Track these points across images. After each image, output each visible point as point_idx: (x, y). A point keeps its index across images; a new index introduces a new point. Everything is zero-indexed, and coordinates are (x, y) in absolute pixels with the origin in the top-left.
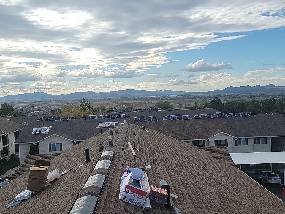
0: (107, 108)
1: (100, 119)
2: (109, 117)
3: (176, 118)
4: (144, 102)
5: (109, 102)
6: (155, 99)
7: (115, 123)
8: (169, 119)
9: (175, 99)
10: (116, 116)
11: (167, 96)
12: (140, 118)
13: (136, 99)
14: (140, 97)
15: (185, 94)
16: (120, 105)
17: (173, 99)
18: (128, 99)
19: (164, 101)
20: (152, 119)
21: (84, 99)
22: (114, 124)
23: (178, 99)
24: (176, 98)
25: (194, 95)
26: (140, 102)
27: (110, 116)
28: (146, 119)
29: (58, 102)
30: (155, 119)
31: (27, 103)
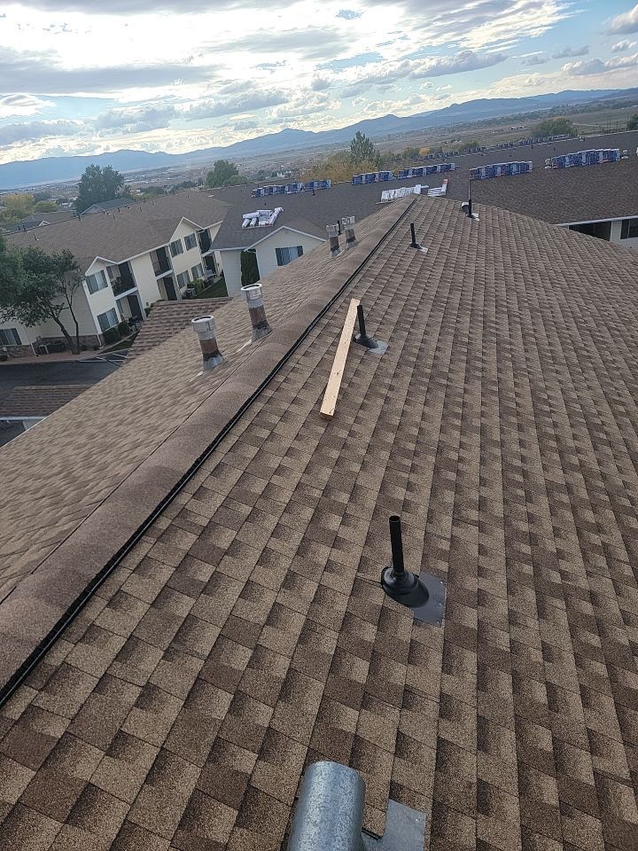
0: (424, 150)
1: (386, 181)
2: (406, 173)
3: (584, 159)
4: (506, 128)
5: (429, 136)
6: (533, 116)
7: (422, 189)
8: (561, 164)
9: (583, 112)
10: (425, 171)
11: (563, 106)
12: (483, 171)
13: (489, 123)
14: (498, 117)
15: (609, 96)
16: (452, 142)
17: (577, 112)
18: (469, 126)
19: (555, 119)
20: (515, 169)
21: (358, 134)
22: (417, 189)
23: (590, 111)
24: (586, 109)
25: (632, 98)
26: (500, 128)
27: (411, 172)
28: (499, 170)
29: (327, 147)
30: (524, 169)
31: (270, 155)
